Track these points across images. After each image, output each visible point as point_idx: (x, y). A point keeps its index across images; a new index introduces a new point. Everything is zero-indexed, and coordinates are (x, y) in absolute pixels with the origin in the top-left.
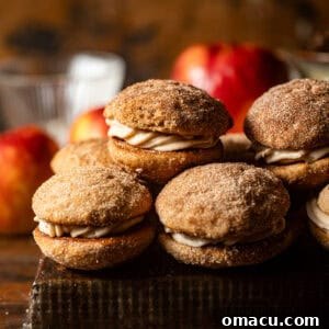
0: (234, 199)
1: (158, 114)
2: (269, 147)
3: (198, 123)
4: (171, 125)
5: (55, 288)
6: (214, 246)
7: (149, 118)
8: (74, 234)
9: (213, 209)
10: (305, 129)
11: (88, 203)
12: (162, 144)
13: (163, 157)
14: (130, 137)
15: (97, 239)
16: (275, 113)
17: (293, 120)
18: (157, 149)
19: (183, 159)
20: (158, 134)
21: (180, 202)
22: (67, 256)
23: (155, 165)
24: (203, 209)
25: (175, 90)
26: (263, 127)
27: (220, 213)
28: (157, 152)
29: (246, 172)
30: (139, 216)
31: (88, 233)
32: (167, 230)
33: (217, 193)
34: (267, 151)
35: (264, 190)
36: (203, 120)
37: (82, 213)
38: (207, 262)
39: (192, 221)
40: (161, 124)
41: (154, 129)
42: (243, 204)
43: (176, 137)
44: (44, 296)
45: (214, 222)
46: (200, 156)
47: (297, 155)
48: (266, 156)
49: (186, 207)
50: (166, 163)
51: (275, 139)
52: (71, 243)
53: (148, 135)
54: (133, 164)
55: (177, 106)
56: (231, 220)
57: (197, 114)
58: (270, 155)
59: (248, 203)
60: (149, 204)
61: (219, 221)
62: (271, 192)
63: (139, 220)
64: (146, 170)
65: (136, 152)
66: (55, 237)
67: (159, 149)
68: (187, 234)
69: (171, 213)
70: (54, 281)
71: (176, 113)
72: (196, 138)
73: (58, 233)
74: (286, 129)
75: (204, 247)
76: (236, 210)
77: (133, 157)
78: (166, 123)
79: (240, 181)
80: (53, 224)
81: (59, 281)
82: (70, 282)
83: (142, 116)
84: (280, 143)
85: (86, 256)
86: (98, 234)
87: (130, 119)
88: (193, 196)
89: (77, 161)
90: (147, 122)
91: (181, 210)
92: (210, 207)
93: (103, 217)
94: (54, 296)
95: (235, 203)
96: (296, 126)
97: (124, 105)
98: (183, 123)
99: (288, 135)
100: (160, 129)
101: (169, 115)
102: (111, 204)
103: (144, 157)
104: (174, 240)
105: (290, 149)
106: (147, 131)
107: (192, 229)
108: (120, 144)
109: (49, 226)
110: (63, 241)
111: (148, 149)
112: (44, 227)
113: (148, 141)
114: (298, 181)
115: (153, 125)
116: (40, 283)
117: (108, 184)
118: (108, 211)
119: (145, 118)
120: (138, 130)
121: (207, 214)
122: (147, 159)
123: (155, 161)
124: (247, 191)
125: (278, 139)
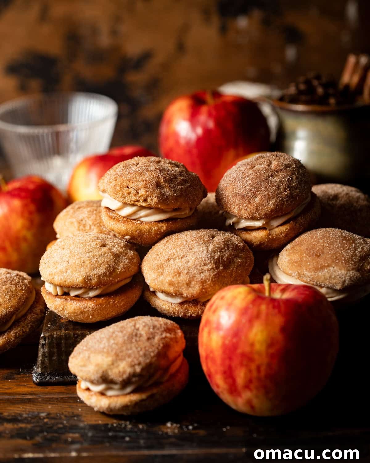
0: (205, 265)
1: (142, 192)
2: (236, 216)
3: (176, 198)
4: (153, 201)
5: (59, 338)
6: (190, 302)
7: (135, 195)
8: (73, 294)
9: (188, 273)
10: (265, 202)
11: (82, 269)
12: (146, 216)
13: (147, 227)
14: (119, 209)
15: (91, 299)
16: (240, 188)
17: (255, 195)
18: (141, 219)
19: (164, 228)
20: (142, 208)
21: (161, 266)
22: (66, 312)
23: (141, 234)
24: (179, 273)
25: (156, 169)
26: (231, 199)
27: (194, 277)
28: (142, 222)
29: (216, 239)
30: (128, 278)
31: (84, 293)
32: (151, 289)
33: (191, 258)
34: (234, 220)
35: (230, 255)
36: (180, 196)
37: (77, 278)
38: (184, 315)
39: (171, 284)
40: (145, 200)
41: (139, 204)
42: (212, 268)
43: (157, 210)
44: (51, 345)
45: (188, 284)
46: (178, 225)
47: (259, 224)
48: (234, 223)
49: (166, 271)
50: (149, 232)
51: (240, 210)
52: (69, 302)
53: (134, 209)
54: (122, 233)
55: (158, 185)
56: (203, 282)
57: (175, 191)
58: (238, 222)
59: (217, 268)
60: (136, 268)
61: (193, 283)
62: (237, 256)
63: (128, 281)
64: (133, 238)
65: (124, 222)
66: (57, 295)
67: (144, 219)
68: (167, 294)
69: (154, 276)
70: (59, 333)
71: (158, 191)
72: (175, 210)
73: (59, 292)
74: (249, 202)
75: (181, 304)
76: (207, 274)
77: (122, 227)
78: (149, 199)
79: (211, 247)
80: (55, 286)
81: (63, 333)
82: (72, 333)
83: (129, 194)
84: (244, 214)
85: (82, 312)
86: (92, 294)
87: (119, 195)
88: (171, 262)
89: (76, 224)
90: (134, 198)
91: (162, 274)
92: (186, 271)
93: (95, 280)
94: (59, 345)
95: (206, 268)
96: (257, 200)
97: (114, 183)
98: (163, 199)
99: (251, 208)
100: (144, 204)
101: (152, 193)
102: (102, 270)
103: (131, 227)
104: (157, 297)
105: (253, 218)
106: (133, 205)
107: (171, 289)
108: (111, 214)
109: (52, 286)
110: (63, 300)
111: (135, 220)
112: (48, 287)
113: (135, 213)
114: (261, 244)
115: (138, 201)
116: (47, 335)
117: (100, 253)
118: (99, 276)
119: (132, 195)
120: (125, 204)
121: (183, 278)
122: (133, 229)
123: (140, 231)
124: (216, 257)
125: (243, 211)
